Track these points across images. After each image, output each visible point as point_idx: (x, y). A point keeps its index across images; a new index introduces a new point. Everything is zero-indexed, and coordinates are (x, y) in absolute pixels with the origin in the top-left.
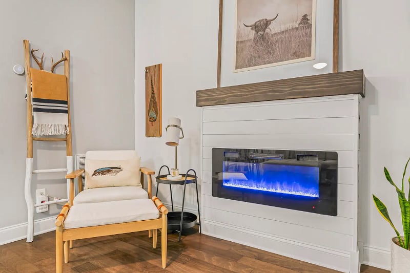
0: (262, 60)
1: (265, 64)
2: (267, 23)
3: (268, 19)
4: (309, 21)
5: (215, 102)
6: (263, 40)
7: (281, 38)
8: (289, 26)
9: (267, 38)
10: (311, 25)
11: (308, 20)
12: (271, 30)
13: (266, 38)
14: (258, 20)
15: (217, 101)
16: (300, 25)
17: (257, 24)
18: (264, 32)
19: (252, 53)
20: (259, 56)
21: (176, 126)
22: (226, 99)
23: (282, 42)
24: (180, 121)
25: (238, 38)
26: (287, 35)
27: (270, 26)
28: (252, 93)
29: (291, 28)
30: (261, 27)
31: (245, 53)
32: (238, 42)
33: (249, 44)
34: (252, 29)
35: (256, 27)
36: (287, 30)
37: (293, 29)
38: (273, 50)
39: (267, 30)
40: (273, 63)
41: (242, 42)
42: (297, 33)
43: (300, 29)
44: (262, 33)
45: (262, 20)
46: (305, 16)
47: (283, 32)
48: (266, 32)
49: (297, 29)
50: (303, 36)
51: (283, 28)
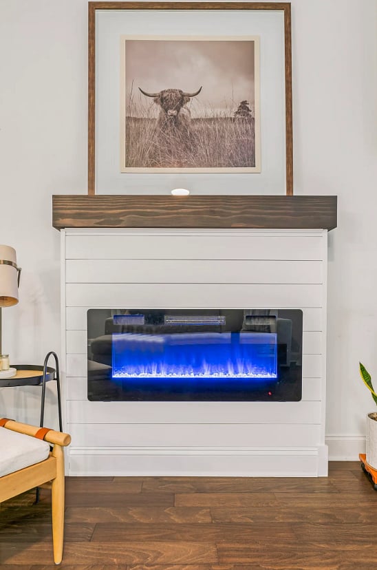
0: (175, 158)
1: (181, 166)
2: (183, 99)
3: (185, 91)
4: (250, 113)
5: (98, 221)
6: (177, 126)
7: (208, 129)
8: (220, 112)
9: (183, 123)
10: (254, 119)
11: (249, 110)
12: (189, 111)
13: (181, 123)
14: (166, 89)
15: (102, 220)
16: (237, 116)
17: (165, 95)
18: (178, 111)
19: (157, 144)
20: (170, 151)
21: (10, 263)
22: (121, 218)
23: (208, 135)
24: (13, 251)
25: (128, 109)
26: (217, 127)
27: (188, 105)
28: (175, 211)
29: (222, 116)
30: (172, 101)
31: (144, 141)
32: (128, 118)
33: (149, 126)
34: (156, 101)
35: (162, 100)
36: (217, 119)
37: (226, 119)
38: (195, 146)
39: (183, 110)
40: (195, 167)
41: (136, 120)
42: (233, 126)
43: (237, 121)
44: (172, 112)
45: (172, 91)
46: (244, 103)
47: (210, 120)
48: (181, 112)
49: (233, 120)
50: (243, 134)
51: (210, 113)
